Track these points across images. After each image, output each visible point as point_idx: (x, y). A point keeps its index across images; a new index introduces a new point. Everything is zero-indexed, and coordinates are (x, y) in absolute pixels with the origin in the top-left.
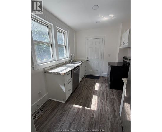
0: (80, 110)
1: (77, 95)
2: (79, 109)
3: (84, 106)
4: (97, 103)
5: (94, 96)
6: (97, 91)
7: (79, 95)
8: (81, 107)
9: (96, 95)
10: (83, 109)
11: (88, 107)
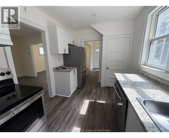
0: (97, 99)
1: (108, 114)
2: (99, 100)
3: (95, 103)
4: (83, 105)
5: (85, 114)
6: (77, 127)
7: (106, 115)
8: (98, 101)
9: (82, 115)
10: (95, 100)
11: (92, 101)
